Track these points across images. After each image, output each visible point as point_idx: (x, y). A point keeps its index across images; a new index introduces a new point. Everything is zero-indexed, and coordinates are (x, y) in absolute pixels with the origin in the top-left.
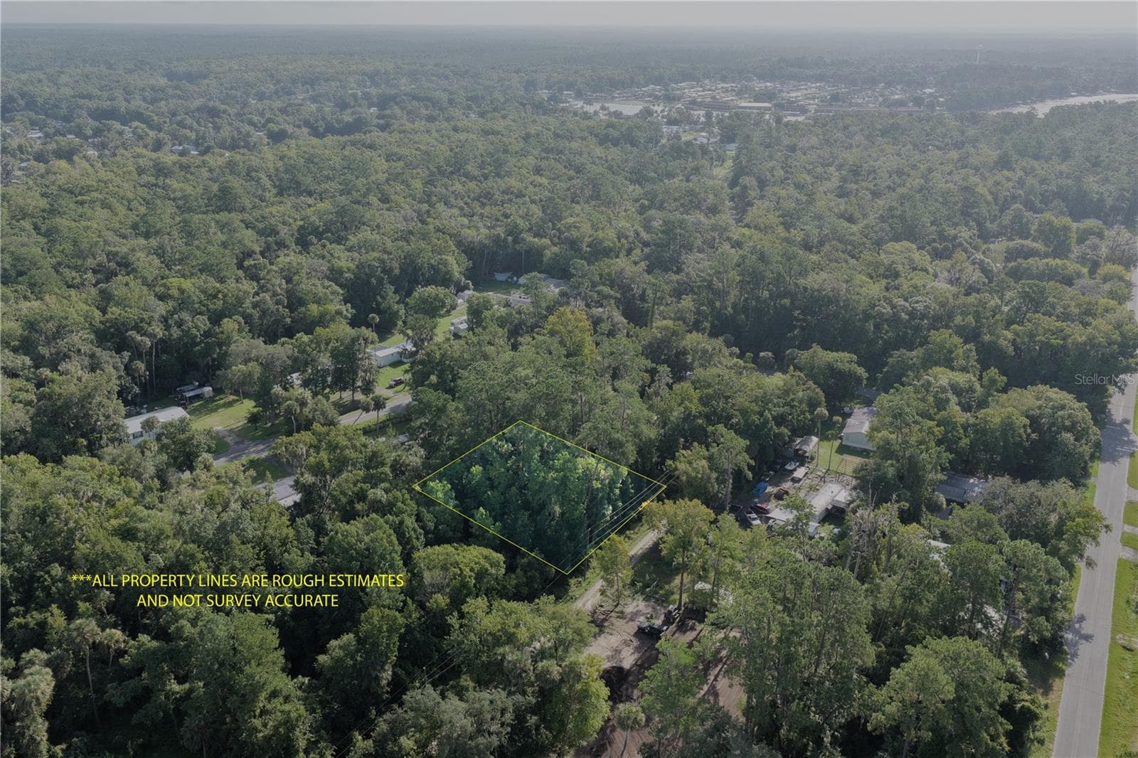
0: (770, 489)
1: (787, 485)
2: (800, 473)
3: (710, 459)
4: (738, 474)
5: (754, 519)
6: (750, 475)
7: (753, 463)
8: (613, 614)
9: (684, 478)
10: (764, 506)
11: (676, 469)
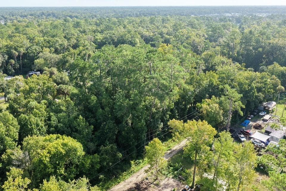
0: (251, 123)
1: (260, 122)
2: (267, 117)
3: (220, 104)
4: (235, 113)
5: (242, 137)
6: (242, 113)
7: (244, 107)
8: (152, 185)
9: (205, 112)
10: (248, 131)
11: (201, 107)
